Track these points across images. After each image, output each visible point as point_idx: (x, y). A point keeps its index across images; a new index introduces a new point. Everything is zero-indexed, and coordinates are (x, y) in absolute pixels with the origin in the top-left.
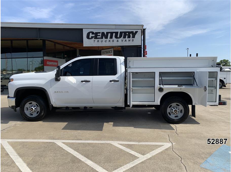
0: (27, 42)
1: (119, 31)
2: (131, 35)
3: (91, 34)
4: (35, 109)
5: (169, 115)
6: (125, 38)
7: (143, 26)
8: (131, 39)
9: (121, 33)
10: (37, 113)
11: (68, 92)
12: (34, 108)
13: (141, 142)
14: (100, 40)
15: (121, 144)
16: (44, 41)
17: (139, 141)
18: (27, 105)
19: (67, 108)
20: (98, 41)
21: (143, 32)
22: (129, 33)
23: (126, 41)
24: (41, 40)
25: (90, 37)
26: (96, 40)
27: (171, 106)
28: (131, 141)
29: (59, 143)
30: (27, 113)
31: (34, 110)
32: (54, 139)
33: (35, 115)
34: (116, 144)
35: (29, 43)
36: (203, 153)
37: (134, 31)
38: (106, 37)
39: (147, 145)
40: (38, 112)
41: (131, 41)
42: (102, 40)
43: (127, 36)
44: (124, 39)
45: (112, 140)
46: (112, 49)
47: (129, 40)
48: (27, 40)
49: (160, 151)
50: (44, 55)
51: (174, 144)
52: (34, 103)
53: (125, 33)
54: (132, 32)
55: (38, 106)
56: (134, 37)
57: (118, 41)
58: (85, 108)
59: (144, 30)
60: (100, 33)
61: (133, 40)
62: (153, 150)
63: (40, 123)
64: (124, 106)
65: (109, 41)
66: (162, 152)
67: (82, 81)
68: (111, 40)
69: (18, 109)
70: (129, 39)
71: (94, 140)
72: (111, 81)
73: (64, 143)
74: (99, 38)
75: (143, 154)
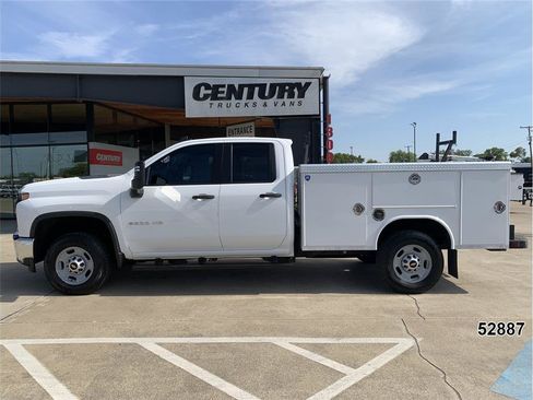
0: (49, 109)
1: (268, 82)
2: (296, 90)
3: (203, 88)
4: (82, 265)
5: (398, 274)
6: (283, 97)
7: (322, 70)
8: (296, 100)
9: (273, 86)
10: (87, 275)
11: (161, 223)
12: (79, 264)
13: (343, 337)
14: (224, 102)
15: (297, 344)
16: (89, 105)
17: (339, 336)
18: (63, 256)
19: (159, 261)
20: (220, 105)
21: (324, 83)
22: (292, 86)
23: (284, 104)
24: (84, 102)
25: (201, 96)
26: (216, 102)
27: (402, 252)
28: (318, 336)
29: (150, 344)
30: (63, 275)
31: (79, 267)
32: (134, 335)
33: (81, 279)
34: (284, 343)
35: (53, 110)
36: (491, 360)
37: (303, 82)
38: (239, 97)
39: (358, 346)
40: (88, 272)
41: (296, 103)
42: (229, 102)
43: (286, 94)
44: (281, 101)
45: (275, 335)
46: (252, 124)
47: (292, 104)
48: (49, 104)
49: (392, 358)
50: (90, 140)
51: (419, 340)
52: (79, 251)
53: (282, 86)
54: (298, 85)
55: (89, 259)
56: (303, 97)
57: (265, 105)
58: (202, 260)
59: (326, 79)
60: (224, 86)
61: (300, 104)
62: (375, 355)
63: (94, 298)
64: (293, 255)
65: (246, 104)
66: (396, 361)
67: (195, 198)
68: (251, 102)
69: (40, 265)
70: (291, 100)
71: (231, 336)
72: (262, 196)
73: (160, 344)
74: (222, 98)
75: (355, 367)
